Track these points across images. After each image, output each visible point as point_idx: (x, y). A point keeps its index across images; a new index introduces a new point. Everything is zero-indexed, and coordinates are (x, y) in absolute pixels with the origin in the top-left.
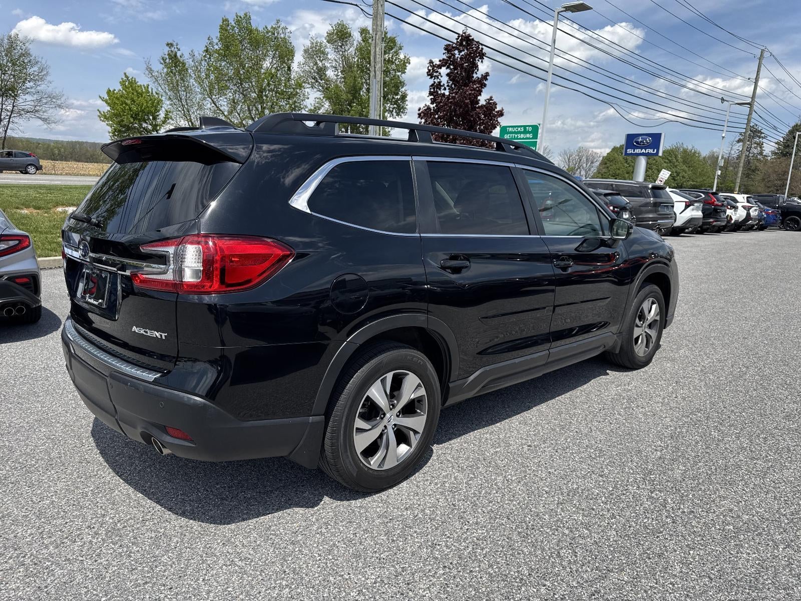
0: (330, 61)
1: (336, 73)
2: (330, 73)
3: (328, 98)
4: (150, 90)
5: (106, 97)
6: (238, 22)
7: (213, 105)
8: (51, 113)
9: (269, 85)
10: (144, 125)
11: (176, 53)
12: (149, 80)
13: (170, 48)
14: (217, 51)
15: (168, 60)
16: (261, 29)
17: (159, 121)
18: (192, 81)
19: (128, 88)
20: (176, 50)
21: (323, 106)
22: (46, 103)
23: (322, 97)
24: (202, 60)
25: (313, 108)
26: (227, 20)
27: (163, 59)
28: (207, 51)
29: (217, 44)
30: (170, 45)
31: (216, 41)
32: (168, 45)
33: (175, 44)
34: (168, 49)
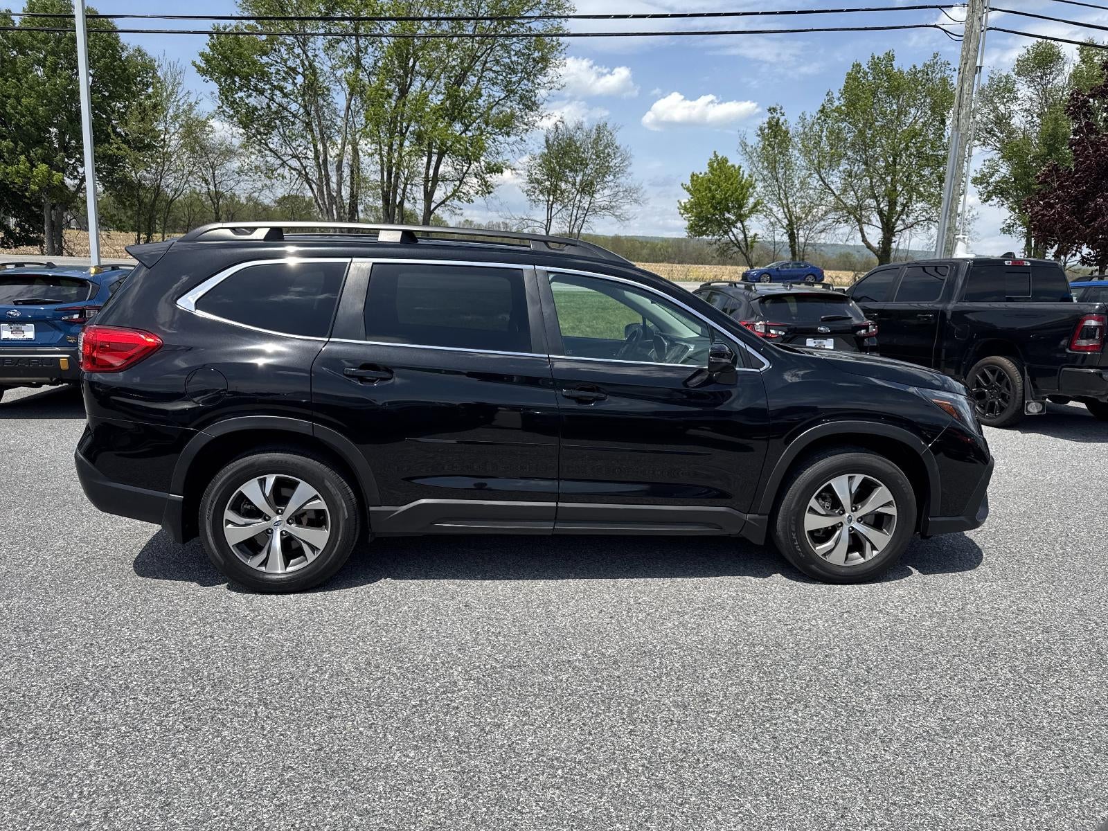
0: (1019, 102)
1: (1030, 118)
2: (1018, 121)
3: (1007, 158)
4: (741, 172)
5: (689, 184)
6: (875, 64)
7: (821, 183)
8: (627, 207)
9: (907, 148)
10: (727, 215)
11: (778, 120)
12: (741, 157)
13: (772, 113)
14: (838, 110)
15: (766, 131)
16: (906, 69)
17: (745, 210)
18: (796, 153)
19: (716, 171)
20: (779, 115)
21: (998, 171)
22: (622, 198)
23: (996, 157)
24: (813, 124)
25: (979, 176)
26: (859, 65)
27: (761, 130)
28: (822, 111)
29: (839, 99)
30: (774, 110)
31: (836, 95)
32: (769, 110)
33: (778, 108)
34: (770, 115)
